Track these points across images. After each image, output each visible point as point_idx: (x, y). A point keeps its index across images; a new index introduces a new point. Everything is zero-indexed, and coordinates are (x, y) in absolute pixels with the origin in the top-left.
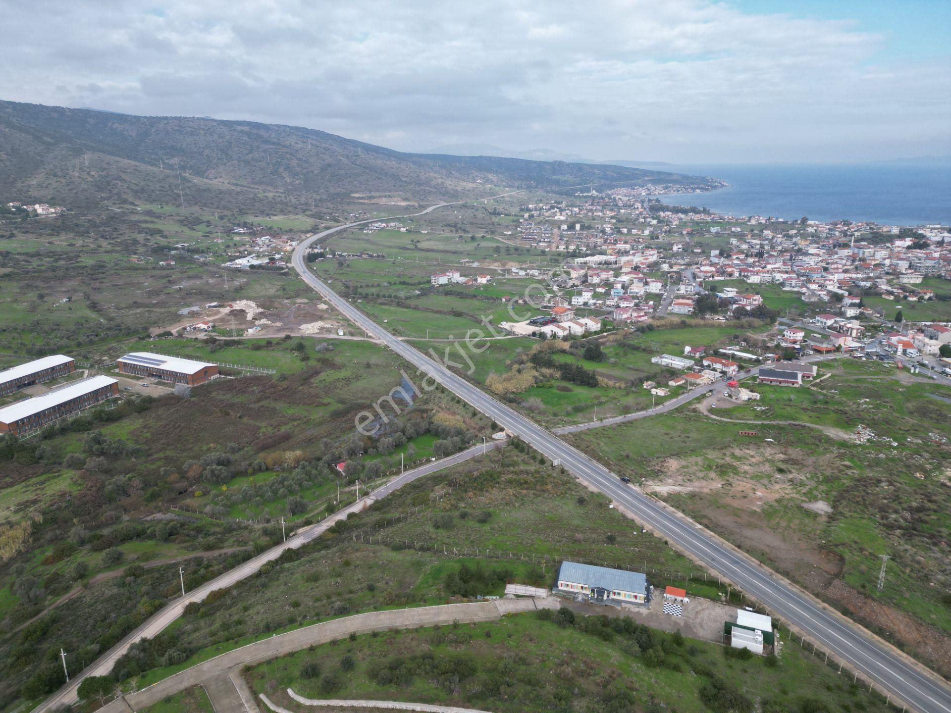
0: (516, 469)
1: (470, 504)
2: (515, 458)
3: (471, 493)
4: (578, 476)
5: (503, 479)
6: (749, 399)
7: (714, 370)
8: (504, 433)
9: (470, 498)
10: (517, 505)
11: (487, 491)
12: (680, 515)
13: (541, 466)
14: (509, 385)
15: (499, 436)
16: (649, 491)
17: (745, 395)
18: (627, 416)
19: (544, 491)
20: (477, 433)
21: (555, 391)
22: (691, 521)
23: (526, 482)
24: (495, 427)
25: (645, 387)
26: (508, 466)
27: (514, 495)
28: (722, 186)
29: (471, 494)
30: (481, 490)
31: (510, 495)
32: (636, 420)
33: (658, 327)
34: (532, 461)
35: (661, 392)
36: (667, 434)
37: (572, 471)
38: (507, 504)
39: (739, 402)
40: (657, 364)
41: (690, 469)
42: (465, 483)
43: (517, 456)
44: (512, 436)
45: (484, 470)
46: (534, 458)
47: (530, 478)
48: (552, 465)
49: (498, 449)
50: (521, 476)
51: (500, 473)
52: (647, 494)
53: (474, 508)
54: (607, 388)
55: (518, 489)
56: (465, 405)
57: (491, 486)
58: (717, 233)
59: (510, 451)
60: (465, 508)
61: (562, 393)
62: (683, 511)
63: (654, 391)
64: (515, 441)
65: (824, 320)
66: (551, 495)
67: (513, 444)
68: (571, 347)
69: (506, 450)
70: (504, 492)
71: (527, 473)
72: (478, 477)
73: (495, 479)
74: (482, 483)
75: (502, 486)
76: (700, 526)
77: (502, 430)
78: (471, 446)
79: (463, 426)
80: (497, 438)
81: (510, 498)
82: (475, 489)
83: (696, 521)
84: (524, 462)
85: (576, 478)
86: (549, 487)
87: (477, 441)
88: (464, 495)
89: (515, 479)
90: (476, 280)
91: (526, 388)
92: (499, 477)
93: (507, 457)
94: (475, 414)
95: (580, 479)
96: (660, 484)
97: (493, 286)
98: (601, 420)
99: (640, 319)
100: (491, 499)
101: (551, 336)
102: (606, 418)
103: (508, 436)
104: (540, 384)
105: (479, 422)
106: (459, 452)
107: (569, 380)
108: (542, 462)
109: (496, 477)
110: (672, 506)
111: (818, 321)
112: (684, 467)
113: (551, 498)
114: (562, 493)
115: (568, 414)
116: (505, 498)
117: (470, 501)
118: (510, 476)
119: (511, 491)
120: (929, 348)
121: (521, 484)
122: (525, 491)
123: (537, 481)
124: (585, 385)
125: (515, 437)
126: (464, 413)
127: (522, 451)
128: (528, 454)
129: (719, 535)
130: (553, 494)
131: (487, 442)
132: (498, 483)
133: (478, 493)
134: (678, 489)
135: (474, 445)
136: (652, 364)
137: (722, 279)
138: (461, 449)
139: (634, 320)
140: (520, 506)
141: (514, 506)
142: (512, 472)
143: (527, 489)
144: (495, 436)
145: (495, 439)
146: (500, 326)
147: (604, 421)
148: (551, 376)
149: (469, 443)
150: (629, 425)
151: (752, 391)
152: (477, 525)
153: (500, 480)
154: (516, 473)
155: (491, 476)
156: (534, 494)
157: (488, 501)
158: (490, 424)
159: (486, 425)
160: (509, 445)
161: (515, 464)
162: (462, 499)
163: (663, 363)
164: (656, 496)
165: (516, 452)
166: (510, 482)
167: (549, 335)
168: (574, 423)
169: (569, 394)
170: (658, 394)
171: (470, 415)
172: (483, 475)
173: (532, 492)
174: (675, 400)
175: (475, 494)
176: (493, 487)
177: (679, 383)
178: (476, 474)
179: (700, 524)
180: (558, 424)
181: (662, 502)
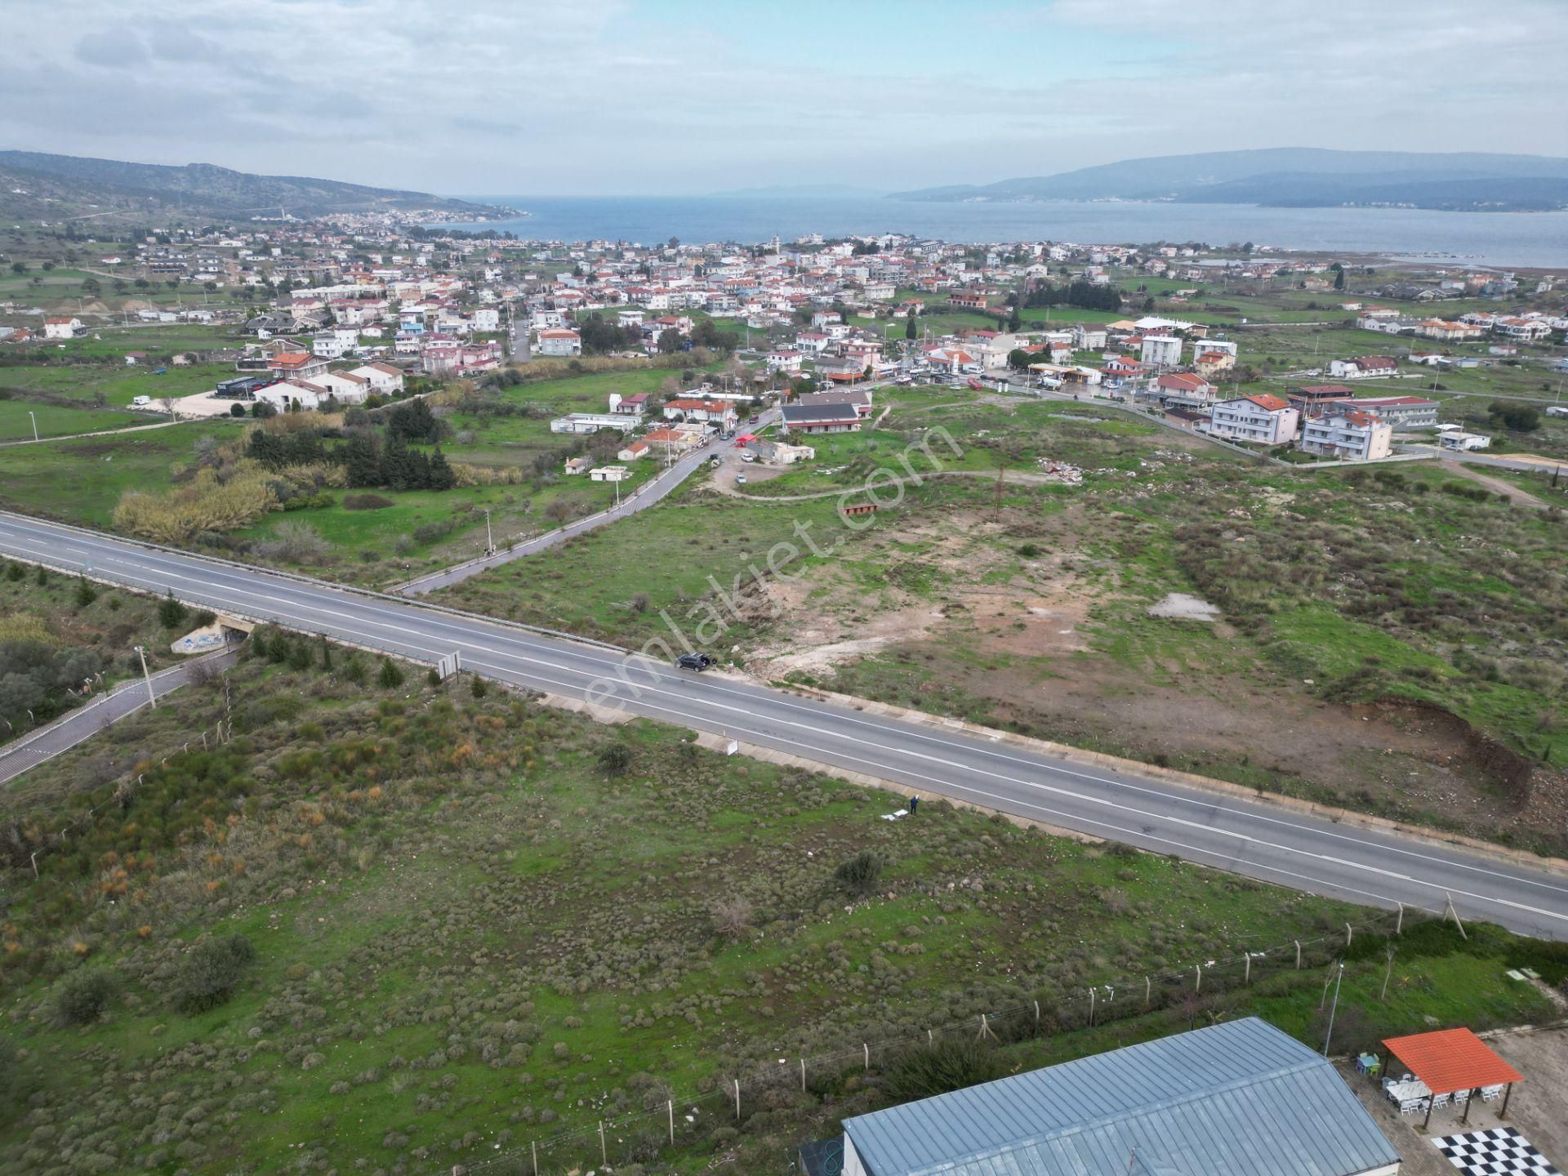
0: (303, 720)
1: (120, 925)
2: (285, 692)
3: (118, 872)
4: (537, 689)
5: (261, 769)
6: (798, 459)
7: (694, 421)
8: (216, 629)
9: (112, 895)
10: (362, 856)
11: (198, 839)
12: (915, 716)
13: (392, 692)
14: (196, 511)
15: (195, 642)
16: (778, 676)
17: (787, 454)
18: (566, 527)
19: (451, 768)
20: (107, 651)
21: (342, 511)
22: (959, 725)
23: (366, 756)
24: (175, 617)
25: (569, 471)
26: (268, 719)
27: (332, 819)
28: (518, 215)
29: (114, 875)
30: (168, 842)
31: (313, 826)
32: (602, 529)
33: (528, 376)
34: (351, 686)
35: (614, 474)
36: (695, 542)
37: (510, 680)
38: (310, 867)
39: (781, 467)
40: (564, 433)
41: (836, 595)
42: (75, 832)
43: (289, 684)
44: (248, 628)
45: (162, 758)
46: (356, 674)
47: (372, 739)
48: (434, 679)
49: (205, 679)
50: (336, 741)
51: (241, 750)
52: (778, 685)
53: (146, 939)
54: (481, 486)
55: (340, 789)
56: (44, 578)
57: (211, 811)
58: (547, 260)
59: (253, 677)
60: (92, 952)
61: (365, 513)
62: (917, 703)
63: (596, 475)
64: (267, 639)
65: (813, 343)
66: (488, 776)
67: (260, 650)
68: (348, 423)
69: (238, 674)
70: (283, 818)
71: (356, 723)
72: (143, 792)
73: (222, 780)
74: (164, 812)
75: (267, 799)
76: (997, 736)
77: (206, 619)
78: (88, 696)
79: (45, 639)
80: (190, 650)
81: (319, 839)
82: (136, 848)
83: (974, 722)
84: (319, 695)
85: (534, 696)
86: (469, 747)
87: (116, 676)
88: (76, 890)
89: (315, 756)
90: (43, 333)
91: (253, 515)
92: (238, 768)
93: (249, 695)
94: (87, 595)
95: (551, 695)
96: (789, 648)
97: (94, 341)
98: (509, 546)
99: (482, 368)
100: (227, 868)
101: (287, 408)
102: (519, 541)
103: (234, 634)
104: (294, 501)
105: (110, 615)
106: (38, 724)
107: (373, 484)
108: (392, 677)
109: (227, 770)
110: (875, 699)
111: (801, 346)
112: (814, 593)
113: (492, 787)
114: (526, 757)
115: (403, 551)
116: (292, 844)
117: (115, 912)
118: (287, 751)
119: (315, 808)
120: (992, 360)
121: (348, 768)
122: (376, 790)
123: (410, 740)
124: (420, 488)
125: (259, 631)
126: (46, 601)
127: (302, 662)
128: (327, 667)
129: (1076, 745)
130: (495, 768)
131: (155, 669)
132: (243, 790)
133: (147, 858)
134: (850, 648)
135: (105, 688)
136: (554, 434)
137: (602, 306)
138: (47, 714)
139: (471, 370)
140: (374, 861)
141: (347, 864)
142: (293, 736)
143: (379, 779)
144: (179, 647)
145: (183, 657)
146: (133, 407)
147: (516, 547)
148: (321, 482)
149: (78, 686)
150: (590, 540)
151: (794, 444)
152: (181, 1029)
153: (246, 779)
154: (309, 735)
155: (202, 775)
156: (417, 790)
157: (212, 885)
158: (155, 612)
159: (141, 618)
160: (246, 659)
161: (289, 711)
162: (70, 913)
163: (580, 429)
164: (809, 682)
165: (278, 672)
166: (298, 772)
167: (280, 406)
168: (436, 565)
169: (384, 511)
170: (608, 478)
171: (69, 603)
172: (162, 776)
173: (409, 783)
174: (653, 483)
175: (134, 870)
176: (220, 817)
177: (639, 454)
178: (124, 781)
179: (995, 726)
180: (388, 576)
181: (835, 695)
